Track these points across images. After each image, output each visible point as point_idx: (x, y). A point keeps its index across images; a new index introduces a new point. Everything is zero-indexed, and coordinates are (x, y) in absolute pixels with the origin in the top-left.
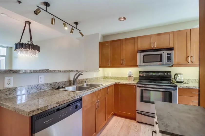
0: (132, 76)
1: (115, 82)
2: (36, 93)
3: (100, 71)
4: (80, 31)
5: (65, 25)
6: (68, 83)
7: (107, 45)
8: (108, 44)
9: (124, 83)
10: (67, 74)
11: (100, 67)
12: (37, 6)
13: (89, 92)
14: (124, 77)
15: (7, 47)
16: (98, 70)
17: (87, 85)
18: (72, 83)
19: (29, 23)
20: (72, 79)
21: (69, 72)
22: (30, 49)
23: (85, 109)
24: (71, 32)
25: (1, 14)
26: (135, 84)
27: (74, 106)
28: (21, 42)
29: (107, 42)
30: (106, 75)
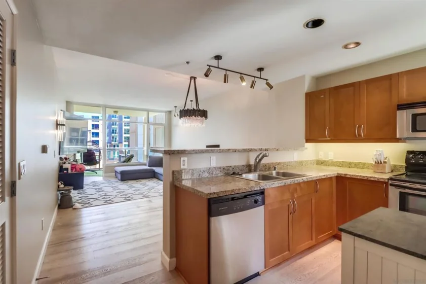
0: (385, 162)
1: (338, 173)
2: (207, 177)
3: (306, 148)
4: (267, 80)
5: (242, 79)
6: (247, 169)
7: (322, 96)
8: (324, 96)
9: (358, 176)
10: (245, 155)
11: (308, 141)
12: (208, 65)
13: (276, 184)
14: (365, 163)
15: (166, 112)
16: (304, 146)
17: (278, 173)
18: (253, 168)
19: (195, 78)
20: (252, 162)
21: (248, 152)
22: (195, 117)
23: (270, 208)
24: (251, 87)
25: (166, 75)
26: (387, 181)
27: (252, 199)
28: (186, 108)
29: (323, 92)
30: (322, 157)
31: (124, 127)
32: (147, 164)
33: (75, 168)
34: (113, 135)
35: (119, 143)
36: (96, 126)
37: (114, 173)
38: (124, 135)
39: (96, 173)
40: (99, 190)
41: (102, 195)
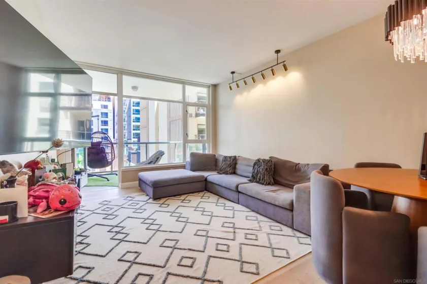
31: (133, 124)
32: (188, 166)
37: (138, 182)
38: (133, 132)
39: (108, 180)
40: (117, 233)
41: (127, 259)
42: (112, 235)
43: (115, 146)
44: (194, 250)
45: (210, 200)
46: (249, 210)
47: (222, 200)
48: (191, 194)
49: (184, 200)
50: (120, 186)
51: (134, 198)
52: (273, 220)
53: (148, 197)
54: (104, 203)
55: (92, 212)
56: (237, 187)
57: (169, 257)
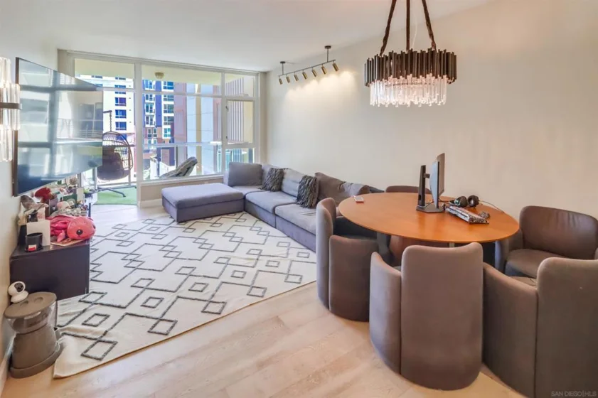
15: (257, 74)
31: (163, 103)
32: (226, 180)
33: (65, 229)
34: (147, 114)
35: (156, 126)
36: (121, 101)
37: (161, 201)
38: (164, 115)
39: (124, 196)
40: (132, 260)
41: (140, 285)
42: (126, 263)
43: (132, 149)
44: (209, 277)
45: (247, 223)
46: (285, 236)
47: (260, 224)
48: (226, 216)
49: (215, 223)
50: (139, 204)
51: (155, 221)
52: (304, 246)
53: (172, 220)
54: (119, 227)
55: (103, 238)
56: (274, 209)
57: (182, 283)
